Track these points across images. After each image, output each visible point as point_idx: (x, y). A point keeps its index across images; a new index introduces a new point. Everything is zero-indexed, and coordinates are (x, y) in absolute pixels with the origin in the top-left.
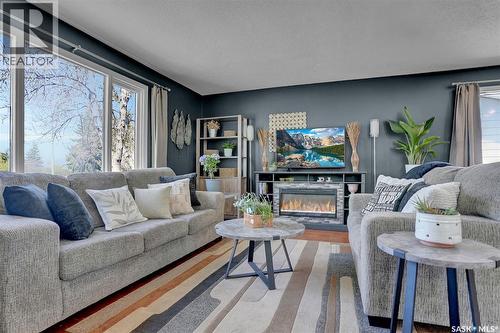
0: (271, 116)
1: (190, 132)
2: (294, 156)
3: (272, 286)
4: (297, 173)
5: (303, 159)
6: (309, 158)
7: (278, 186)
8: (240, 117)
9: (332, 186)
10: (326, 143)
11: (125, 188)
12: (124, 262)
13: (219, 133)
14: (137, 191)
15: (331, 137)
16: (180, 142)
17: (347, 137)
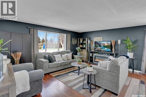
0: (94, 38)
1: (76, 41)
2: (99, 48)
3: (79, 75)
4: (99, 52)
5: (101, 49)
6: (102, 48)
7: (95, 55)
8: (86, 38)
9: (107, 56)
10: (106, 45)
11: (60, 55)
12: (57, 67)
13: (83, 42)
14: (63, 55)
15: (107, 43)
16: (74, 44)
17: (111, 43)
